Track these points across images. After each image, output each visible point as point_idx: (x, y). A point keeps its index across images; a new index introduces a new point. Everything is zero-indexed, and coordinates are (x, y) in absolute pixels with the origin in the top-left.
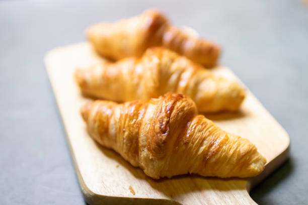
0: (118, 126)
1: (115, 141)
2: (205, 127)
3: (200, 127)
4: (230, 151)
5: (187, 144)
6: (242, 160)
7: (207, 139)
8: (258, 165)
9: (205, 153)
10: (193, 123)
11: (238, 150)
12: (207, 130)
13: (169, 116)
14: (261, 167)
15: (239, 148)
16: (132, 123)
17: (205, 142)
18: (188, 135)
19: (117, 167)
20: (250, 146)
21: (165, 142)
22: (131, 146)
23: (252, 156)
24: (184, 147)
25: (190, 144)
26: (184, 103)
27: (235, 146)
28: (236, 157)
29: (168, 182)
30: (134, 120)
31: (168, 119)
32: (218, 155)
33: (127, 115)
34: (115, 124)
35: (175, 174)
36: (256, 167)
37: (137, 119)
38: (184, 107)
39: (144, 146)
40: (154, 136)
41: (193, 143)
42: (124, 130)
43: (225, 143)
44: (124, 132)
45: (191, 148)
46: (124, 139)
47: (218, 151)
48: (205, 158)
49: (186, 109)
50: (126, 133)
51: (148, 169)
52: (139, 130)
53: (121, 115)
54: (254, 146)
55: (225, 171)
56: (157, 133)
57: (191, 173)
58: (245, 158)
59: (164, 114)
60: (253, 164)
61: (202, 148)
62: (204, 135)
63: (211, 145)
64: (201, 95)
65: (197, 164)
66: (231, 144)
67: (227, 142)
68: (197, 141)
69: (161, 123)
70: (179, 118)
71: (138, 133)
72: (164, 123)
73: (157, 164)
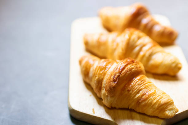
0: (94, 72)
1: (91, 80)
2: (143, 83)
3: (139, 82)
4: (155, 100)
5: (129, 91)
6: (162, 107)
7: (142, 90)
8: (171, 112)
9: (139, 99)
10: (136, 79)
11: (160, 100)
12: (144, 85)
13: (120, 73)
14: (173, 114)
15: (161, 99)
16: (101, 72)
17: (141, 92)
18: (131, 86)
19: (91, 96)
20: (168, 100)
21: (114, 87)
22: (98, 85)
23: (169, 106)
24: (127, 92)
25: (131, 91)
26: (133, 66)
27: (158, 98)
28: (157, 105)
29: (116, 111)
30: (103, 71)
31: (119, 74)
32: (147, 102)
33: (100, 67)
34: (93, 71)
35: (120, 107)
36: (169, 113)
37: (105, 70)
38: (132, 69)
39: (104, 87)
40: (109, 83)
41: (133, 91)
42: (96, 75)
43: (153, 95)
44: (96, 76)
45: (131, 94)
46: (95, 81)
47: (147, 99)
48: (139, 101)
49: (133, 70)
50: (97, 78)
51: (104, 101)
52: (104, 77)
53: (97, 66)
54: (172, 100)
55: (150, 112)
56: (111, 81)
57: (130, 108)
58: (163, 106)
59: (117, 71)
60: (168, 111)
61: (138, 95)
62: (141, 88)
63: (144, 95)
64: (152, 62)
65: (133, 104)
66: (157, 96)
67: (154, 95)
68: (136, 90)
69: (114, 76)
70: (127, 75)
71: (103, 79)
72: (116, 76)
73: (109, 99)
